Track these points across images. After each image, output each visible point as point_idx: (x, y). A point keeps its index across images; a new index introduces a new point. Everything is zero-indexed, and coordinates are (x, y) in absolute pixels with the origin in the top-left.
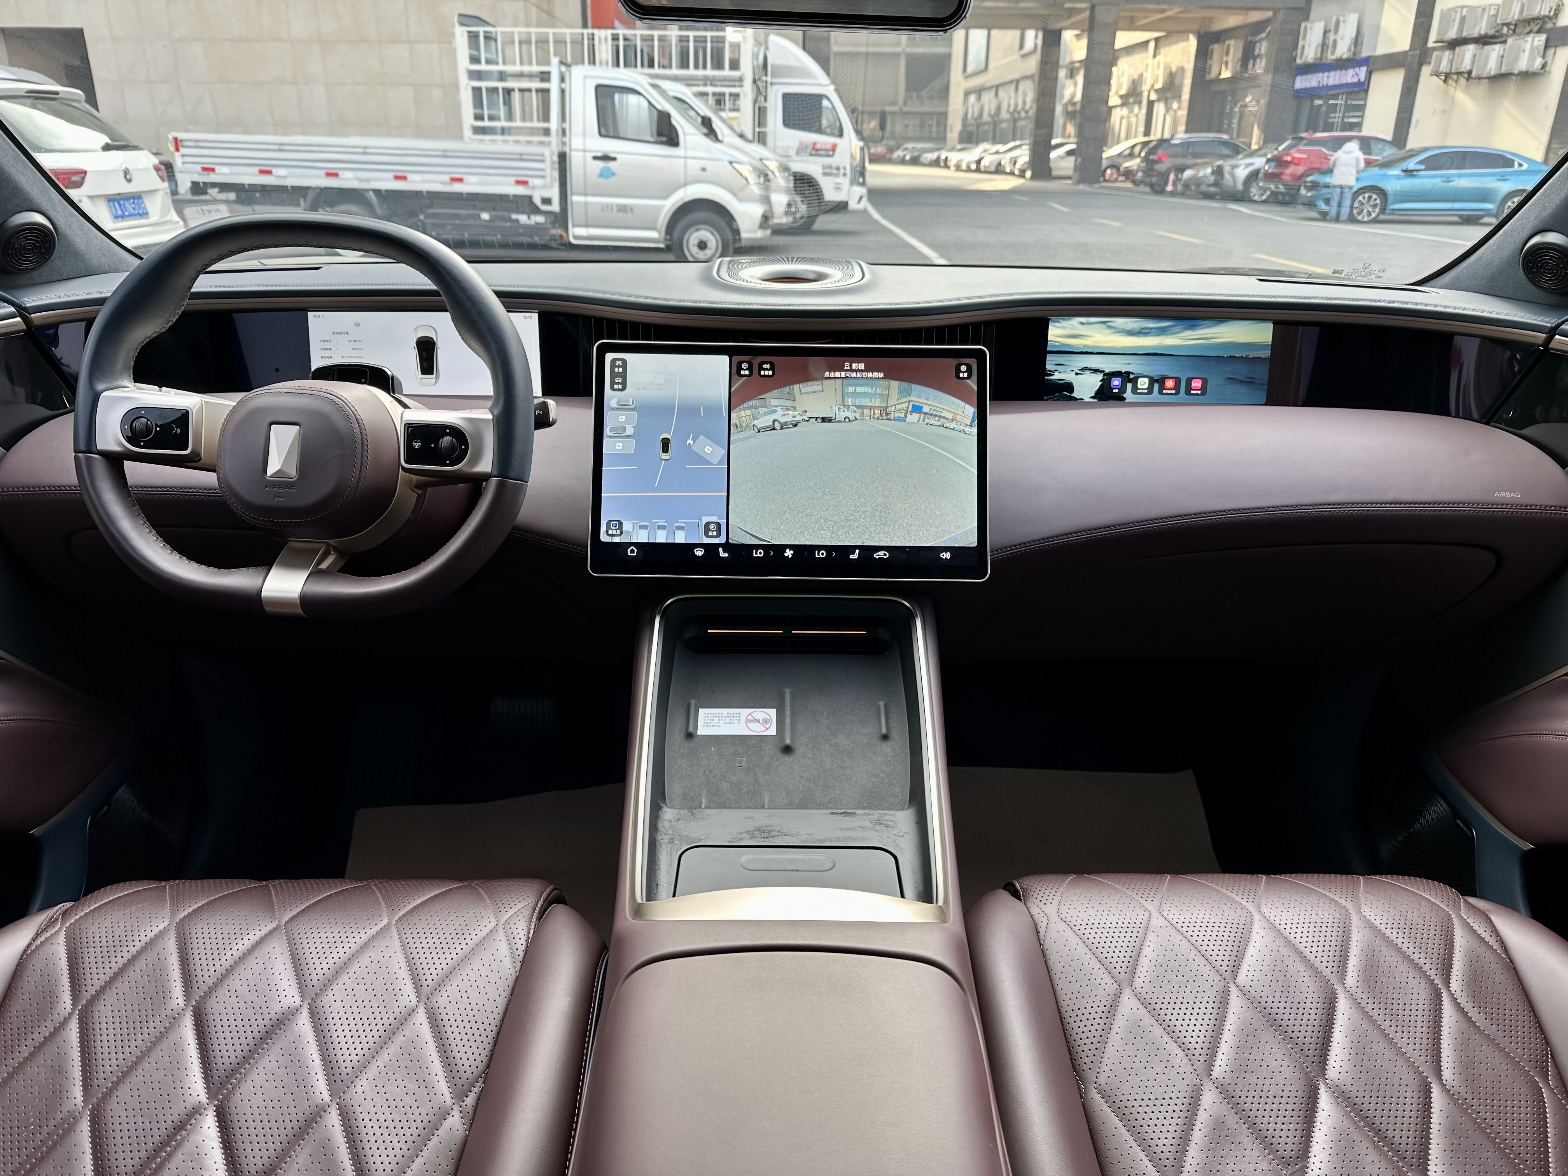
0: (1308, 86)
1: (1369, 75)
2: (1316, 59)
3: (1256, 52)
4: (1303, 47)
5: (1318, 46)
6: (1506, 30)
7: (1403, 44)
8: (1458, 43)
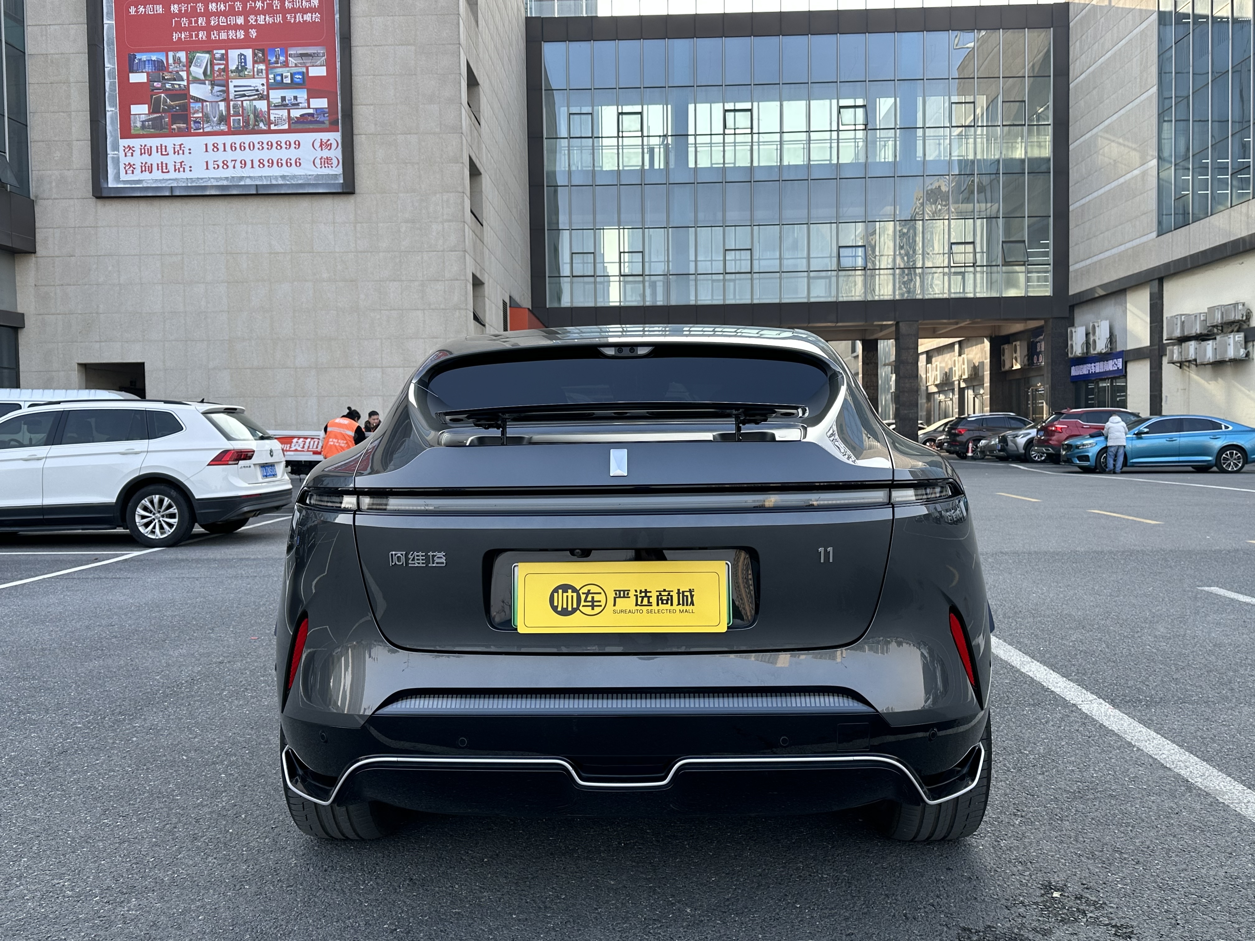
0: (1081, 373)
1: (1125, 364)
2: (1083, 353)
3: (1038, 350)
4: (1072, 346)
5: (1083, 344)
6: (1215, 330)
7: (1145, 342)
8: (1183, 340)
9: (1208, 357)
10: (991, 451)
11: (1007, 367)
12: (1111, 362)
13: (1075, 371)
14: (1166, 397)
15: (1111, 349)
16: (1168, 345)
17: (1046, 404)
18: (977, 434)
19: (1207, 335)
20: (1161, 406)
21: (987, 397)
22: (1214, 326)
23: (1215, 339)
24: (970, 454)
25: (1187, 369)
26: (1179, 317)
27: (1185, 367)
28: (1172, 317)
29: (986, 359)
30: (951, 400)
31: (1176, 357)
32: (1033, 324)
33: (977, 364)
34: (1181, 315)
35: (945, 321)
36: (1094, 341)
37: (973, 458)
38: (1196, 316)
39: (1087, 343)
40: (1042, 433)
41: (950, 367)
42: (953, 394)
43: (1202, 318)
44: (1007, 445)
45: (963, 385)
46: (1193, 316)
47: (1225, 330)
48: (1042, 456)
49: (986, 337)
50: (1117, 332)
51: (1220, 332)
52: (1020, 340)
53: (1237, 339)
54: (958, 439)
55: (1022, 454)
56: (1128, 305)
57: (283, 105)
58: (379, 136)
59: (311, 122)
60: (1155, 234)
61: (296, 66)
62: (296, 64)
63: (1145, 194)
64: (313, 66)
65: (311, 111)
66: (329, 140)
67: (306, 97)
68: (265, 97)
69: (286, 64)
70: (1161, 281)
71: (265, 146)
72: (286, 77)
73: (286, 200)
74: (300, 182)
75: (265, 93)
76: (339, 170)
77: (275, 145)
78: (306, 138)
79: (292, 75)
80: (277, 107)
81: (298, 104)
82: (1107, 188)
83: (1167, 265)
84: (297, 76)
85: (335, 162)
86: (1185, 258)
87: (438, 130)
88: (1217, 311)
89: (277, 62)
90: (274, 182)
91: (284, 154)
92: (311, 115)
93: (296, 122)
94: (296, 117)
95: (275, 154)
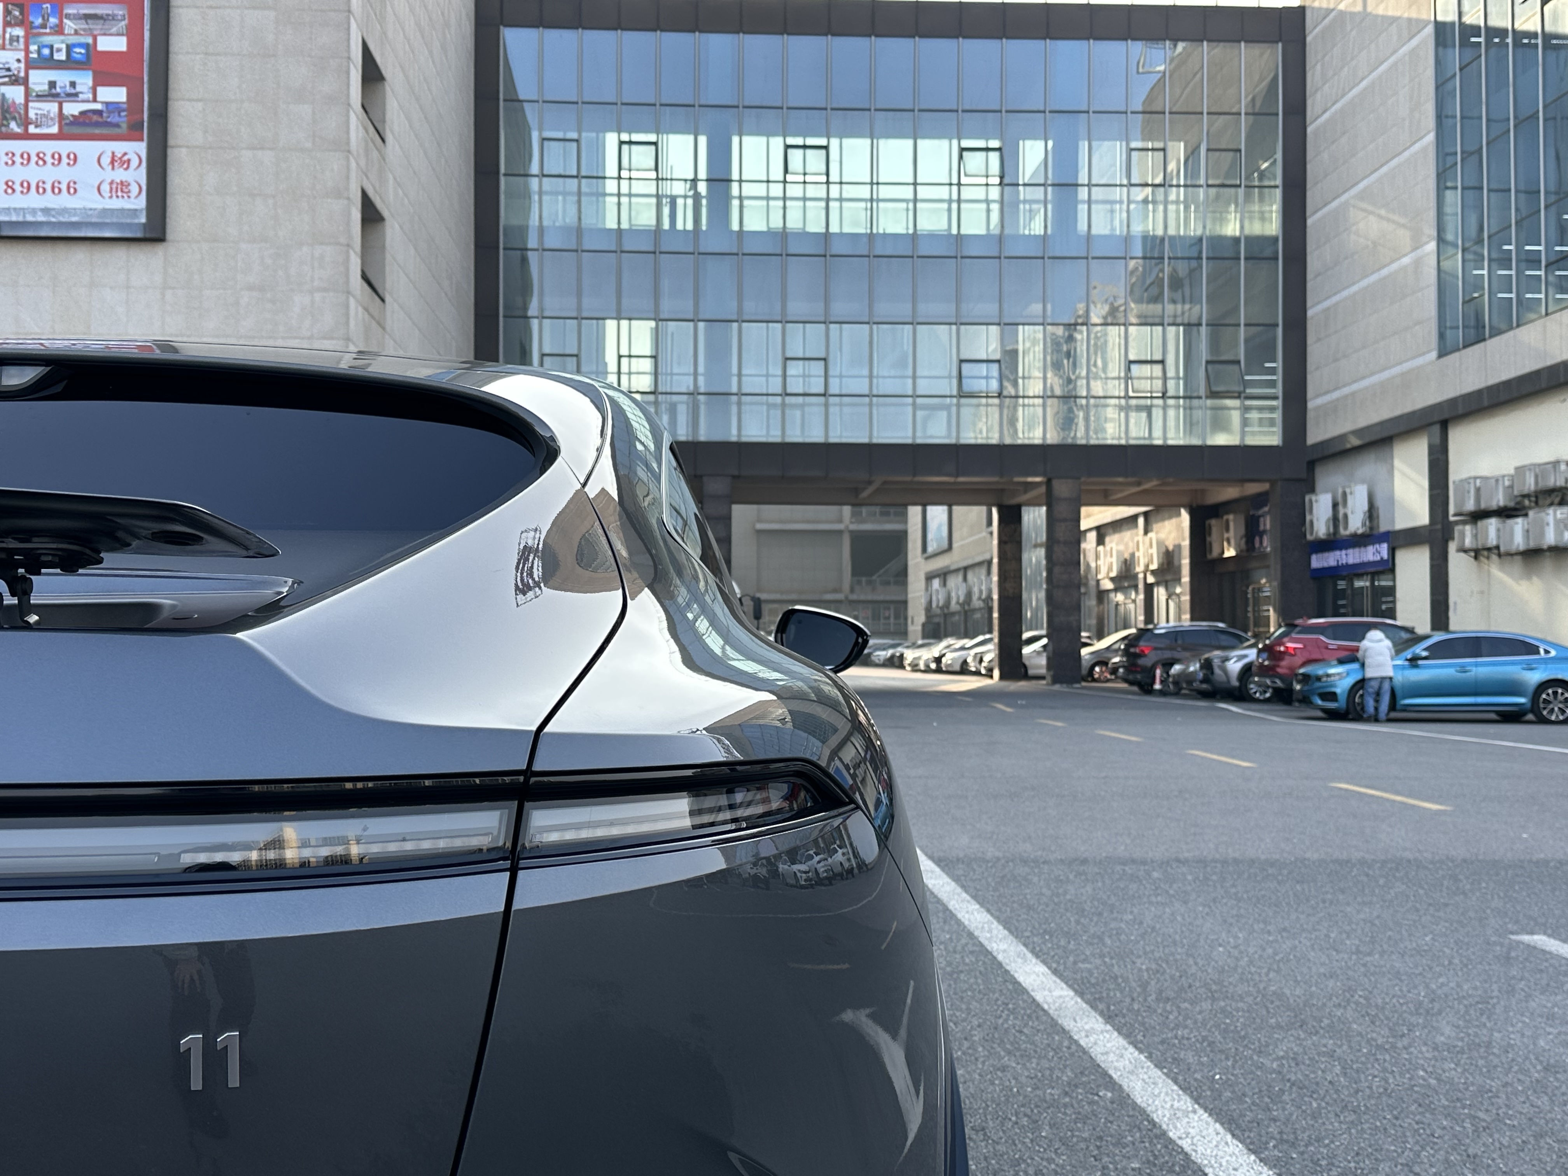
0: (1326, 565)
1: (1392, 551)
2: (1329, 535)
3: (1262, 528)
4: (1312, 522)
5: (1328, 520)
6: (1527, 502)
7: (1422, 517)
8: (1478, 516)
9: (1516, 543)
10: (1190, 682)
11: (1215, 553)
12: (1371, 549)
13: (1318, 561)
14: (1455, 603)
15: (1371, 528)
16: (1457, 523)
17: (1275, 610)
18: (1167, 655)
19: (1515, 509)
20: (1447, 618)
21: (1186, 598)
22: (1524, 496)
23: (1526, 515)
24: (1157, 686)
25: (1486, 561)
26: (1472, 481)
27: (1482, 559)
28: (1461, 481)
29: (1184, 540)
30: (1134, 601)
31: (1468, 542)
32: (1253, 489)
33: (1171, 548)
34: (1475, 478)
35: (1120, 479)
36: (1346, 516)
37: (1162, 693)
38: (1497, 481)
39: (1335, 519)
40: (1265, 655)
41: (1131, 551)
42: (1137, 592)
43: (1507, 483)
44: (1212, 673)
45: (1151, 579)
46: (1493, 481)
47: (1540, 502)
48: (1265, 692)
49: (1184, 507)
50: (1380, 503)
51: (1533, 504)
52: (1234, 512)
53: (1559, 516)
54: (1141, 662)
55: (1234, 688)
56: (1397, 463)
57: (51, 94)
58: (210, 151)
59: (97, 124)
60: (1434, 354)
61: (76, 33)
62: (76, 31)
63: (1420, 294)
64: (105, 34)
65: (98, 106)
66: (125, 154)
67: (90, 83)
68: (21, 81)
69: (59, 30)
70: (1445, 425)
71: (18, 159)
72: (59, 50)
73: (49, 245)
74: (74, 219)
75: (22, 74)
76: (141, 203)
77: (34, 158)
78: (87, 149)
79: (69, 48)
80: (40, 97)
81: (76, 95)
82: (1364, 283)
83: (1453, 402)
84: (77, 50)
85: (134, 189)
86: (1479, 392)
87: (309, 145)
88: (1528, 473)
89: (44, 26)
90: (30, 218)
91: (49, 173)
92: (99, 113)
93: (72, 124)
94: (73, 116)
95: (33, 173)
